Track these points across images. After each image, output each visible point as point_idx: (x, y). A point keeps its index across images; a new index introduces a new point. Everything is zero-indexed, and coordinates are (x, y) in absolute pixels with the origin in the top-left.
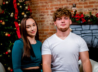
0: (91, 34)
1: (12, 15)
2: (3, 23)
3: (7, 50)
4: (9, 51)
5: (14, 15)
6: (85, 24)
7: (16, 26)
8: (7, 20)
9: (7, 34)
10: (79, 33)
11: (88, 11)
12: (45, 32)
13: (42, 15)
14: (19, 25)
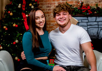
0: (97, 26)
1: (19, 7)
2: (11, 14)
3: (14, 40)
4: (17, 41)
5: (21, 6)
6: (91, 16)
7: (24, 17)
8: (15, 11)
9: (14, 25)
10: (85, 24)
11: (94, 3)
12: (51, 23)
13: (49, 7)
14: (27, 16)
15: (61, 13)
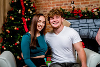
0: (87, 27)
2: (13, 19)
4: (18, 42)
5: (21, 11)
6: (82, 18)
7: (23, 21)
8: (15, 16)
9: (16, 28)
10: (77, 26)
11: (84, 7)
13: (45, 11)
14: (26, 20)
15: (55, 17)
